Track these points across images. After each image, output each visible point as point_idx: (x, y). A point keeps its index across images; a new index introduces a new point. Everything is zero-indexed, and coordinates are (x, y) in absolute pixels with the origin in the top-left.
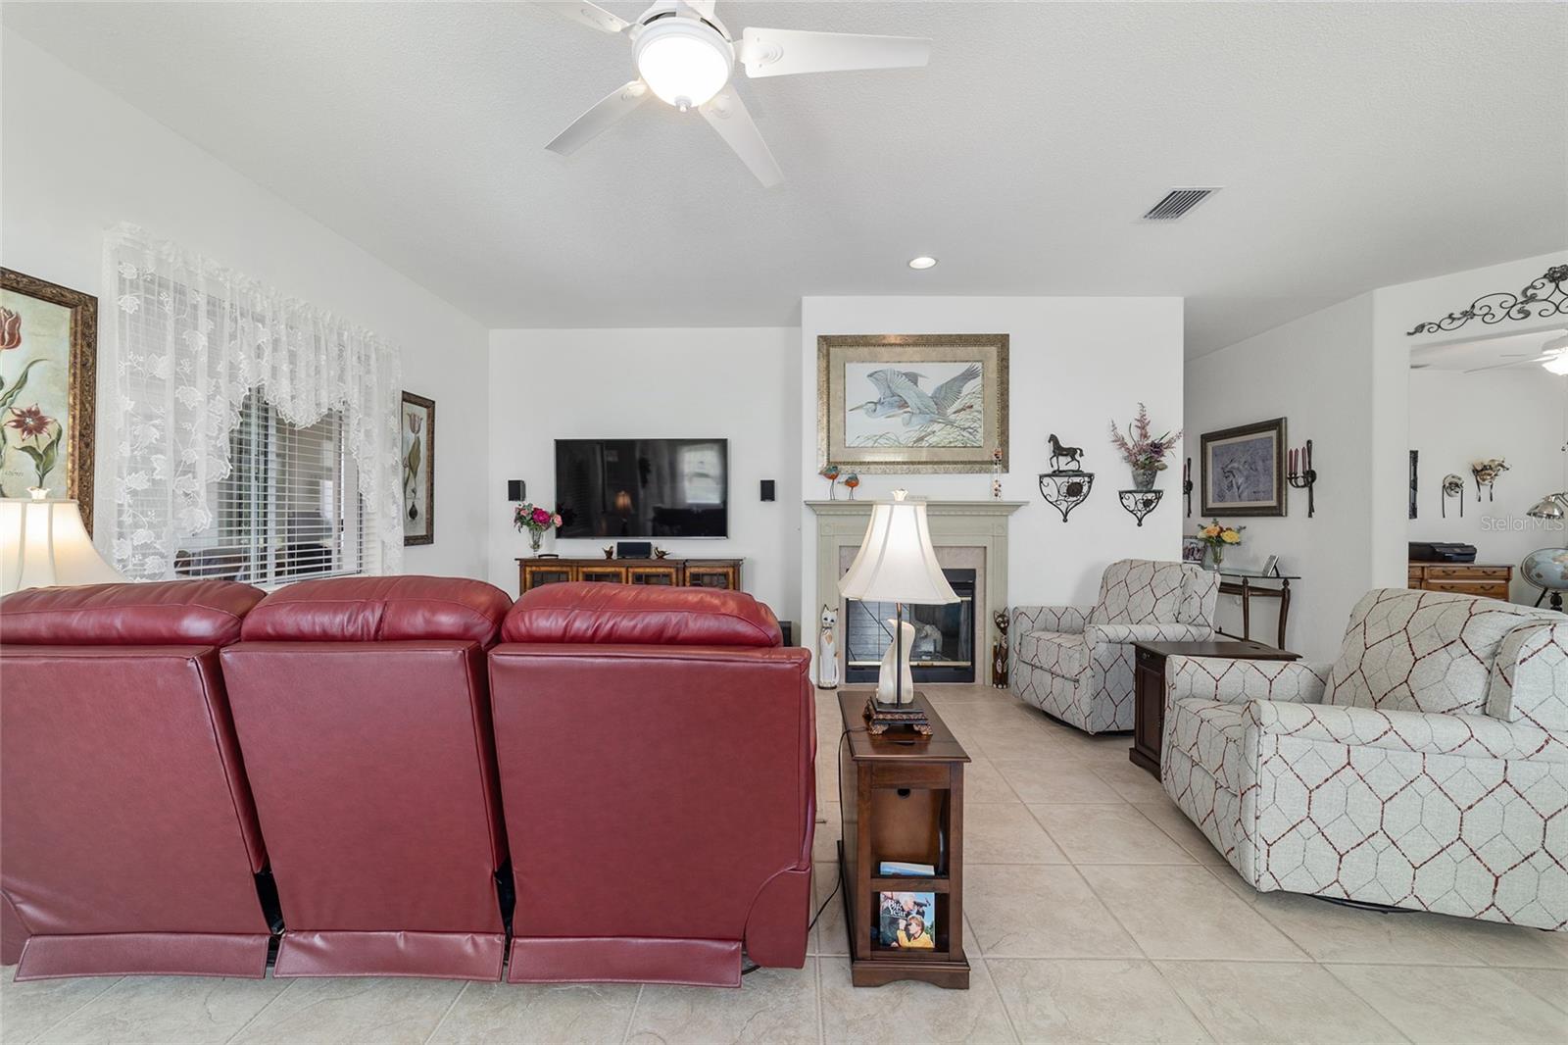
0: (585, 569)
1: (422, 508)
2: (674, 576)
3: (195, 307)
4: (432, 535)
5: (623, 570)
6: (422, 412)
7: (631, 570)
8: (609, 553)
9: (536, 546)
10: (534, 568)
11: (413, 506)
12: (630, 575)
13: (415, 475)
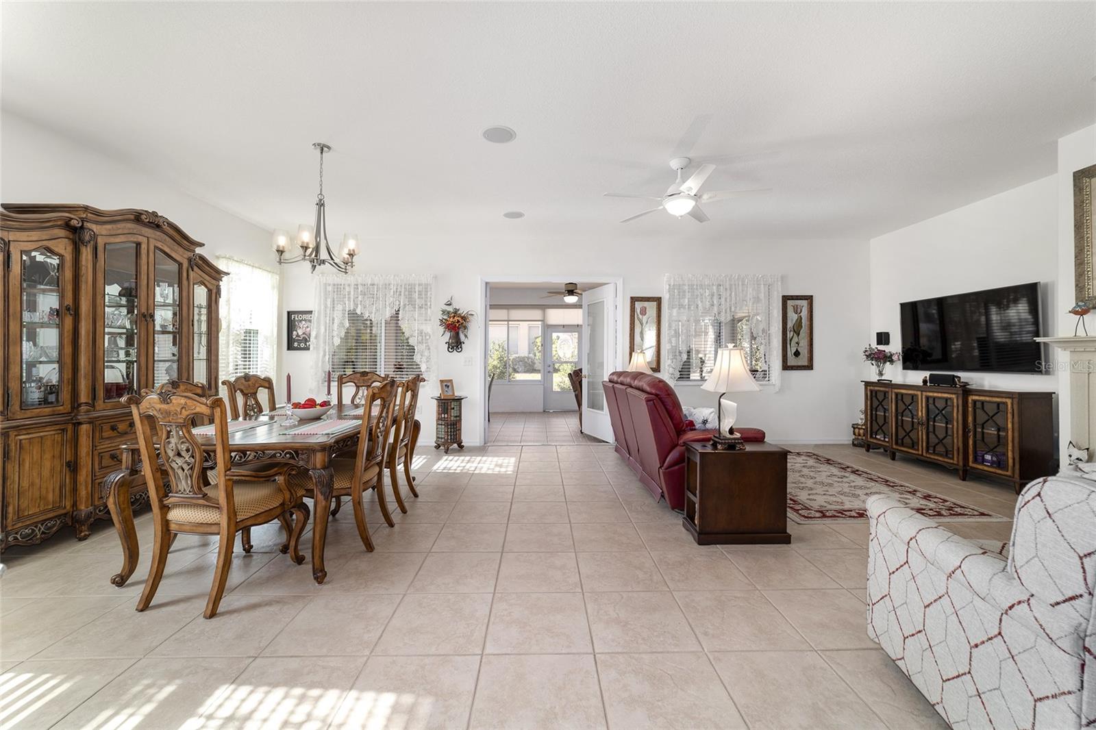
0: (896, 391)
1: (804, 351)
2: (955, 401)
3: (684, 292)
4: (812, 365)
5: (919, 393)
6: (805, 303)
7: (924, 394)
8: (925, 382)
9: (881, 374)
10: (872, 388)
11: (797, 350)
12: (924, 397)
13: (798, 335)
